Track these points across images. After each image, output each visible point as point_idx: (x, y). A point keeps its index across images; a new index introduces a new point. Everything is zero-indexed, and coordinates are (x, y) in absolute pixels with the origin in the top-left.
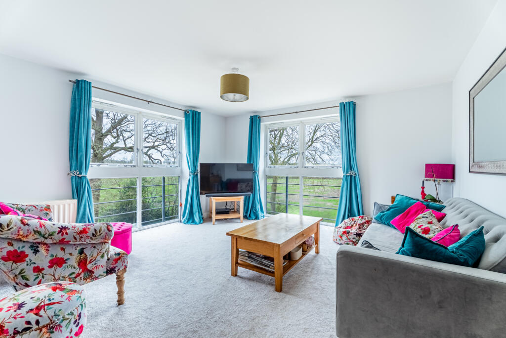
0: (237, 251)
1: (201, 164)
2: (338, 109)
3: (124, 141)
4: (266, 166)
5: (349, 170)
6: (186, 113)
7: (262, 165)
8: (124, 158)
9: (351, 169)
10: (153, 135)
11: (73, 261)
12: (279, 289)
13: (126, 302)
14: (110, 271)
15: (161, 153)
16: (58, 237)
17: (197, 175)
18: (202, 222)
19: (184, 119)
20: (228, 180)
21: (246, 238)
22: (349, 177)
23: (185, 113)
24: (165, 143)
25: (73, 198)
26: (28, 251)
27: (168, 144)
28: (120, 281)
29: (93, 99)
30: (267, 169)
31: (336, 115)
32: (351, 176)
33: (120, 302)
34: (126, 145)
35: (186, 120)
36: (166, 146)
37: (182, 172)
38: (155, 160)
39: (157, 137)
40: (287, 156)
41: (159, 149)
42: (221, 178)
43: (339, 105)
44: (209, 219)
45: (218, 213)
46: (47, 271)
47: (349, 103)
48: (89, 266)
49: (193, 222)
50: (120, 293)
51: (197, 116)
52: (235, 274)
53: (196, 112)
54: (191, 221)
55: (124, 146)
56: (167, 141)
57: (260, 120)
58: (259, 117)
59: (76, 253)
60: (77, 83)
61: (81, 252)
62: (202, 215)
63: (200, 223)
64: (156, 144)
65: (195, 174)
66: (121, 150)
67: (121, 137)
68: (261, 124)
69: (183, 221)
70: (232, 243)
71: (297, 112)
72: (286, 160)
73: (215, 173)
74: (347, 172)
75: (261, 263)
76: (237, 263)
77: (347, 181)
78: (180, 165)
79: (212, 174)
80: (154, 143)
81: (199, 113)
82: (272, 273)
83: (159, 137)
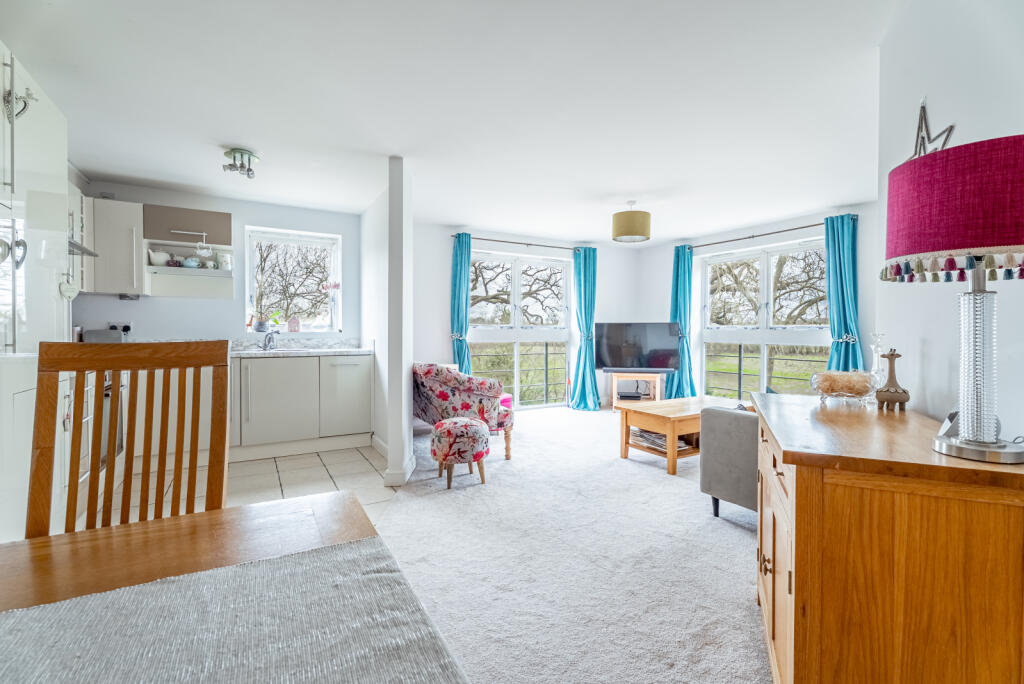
0: (628, 428)
1: (597, 325)
2: (824, 227)
3: (485, 285)
4: (703, 326)
5: (843, 331)
6: (576, 251)
7: (697, 324)
8: (482, 313)
9: (847, 331)
10: (529, 273)
11: (475, 408)
12: (671, 471)
13: (512, 459)
14: (500, 425)
15: (542, 303)
16: (467, 385)
17: (591, 340)
18: (598, 408)
19: (572, 261)
20: (651, 351)
21: (635, 412)
22: (844, 344)
23: (575, 253)
24: (549, 286)
25: (455, 363)
26: (450, 394)
27: (553, 288)
28: (507, 438)
29: (472, 250)
30: (706, 331)
31: (819, 238)
32: (847, 344)
33: (508, 457)
34: (487, 292)
35: (575, 262)
36: (550, 291)
37: (570, 335)
38: (532, 316)
39: (535, 277)
40: (798, 304)
41: (539, 297)
42: (640, 349)
43: (823, 221)
44: (610, 405)
45: (623, 397)
46: (460, 411)
47: (842, 217)
48: (485, 416)
49: (586, 406)
50: (507, 449)
51: (592, 253)
52: (625, 456)
53: (590, 248)
54: (582, 405)
55: (484, 294)
56: (552, 282)
57: (691, 252)
58: (690, 248)
59: (477, 401)
60: (459, 237)
61: (480, 402)
62: (598, 398)
63: (594, 410)
64: (534, 288)
65: (588, 339)
66: (481, 301)
67: (480, 279)
68: (694, 258)
69: (571, 405)
70: (622, 419)
71: (753, 237)
72: (796, 313)
73: (631, 340)
74: (840, 337)
75: (653, 443)
76: (627, 443)
77: (838, 350)
78: (568, 326)
79: (626, 342)
80: (531, 286)
81: (594, 250)
82: (664, 454)
83: (538, 275)
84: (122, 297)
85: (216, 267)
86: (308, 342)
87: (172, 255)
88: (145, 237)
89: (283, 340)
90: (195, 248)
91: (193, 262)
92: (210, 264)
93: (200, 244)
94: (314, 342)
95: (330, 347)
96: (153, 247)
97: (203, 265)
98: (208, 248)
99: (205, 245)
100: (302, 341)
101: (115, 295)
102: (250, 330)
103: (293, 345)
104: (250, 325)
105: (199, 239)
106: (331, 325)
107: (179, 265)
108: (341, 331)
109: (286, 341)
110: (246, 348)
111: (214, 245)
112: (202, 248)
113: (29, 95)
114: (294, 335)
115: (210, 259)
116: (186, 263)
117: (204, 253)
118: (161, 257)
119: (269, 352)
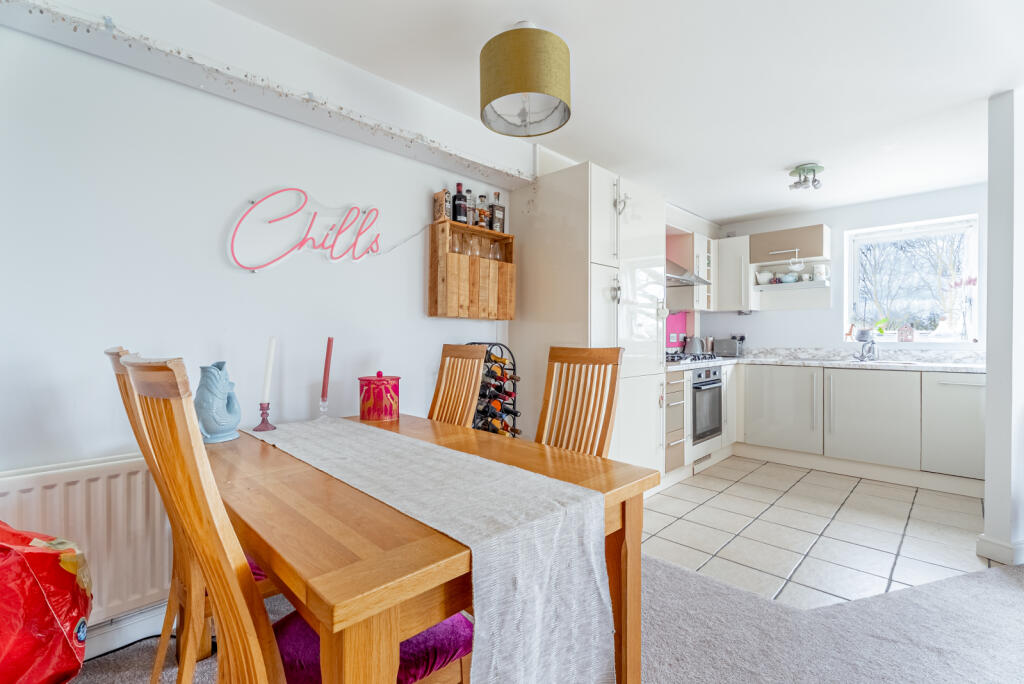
84: (740, 313)
85: (811, 279)
86: (923, 355)
87: (774, 274)
88: (751, 262)
89: (888, 351)
90: (789, 264)
91: (790, 278)
92: (806, 277)
93: (793, 260)
94: (932, 354)
95: (958, 361)
96: (761, 270)
97: (800, 279)
98: (800, 263)
99: (797, 260)
100: (914, 353)
101: (734, 312)
102: (849, 339)
103: (901, 357)
104: (850, 334)
105: (793, 255)
106: (964, 334)
107: (779, 281)
108: (976, 341)
109: (891, 352)
110: (843, 358)
111: (807, 259)
112: (794, 263)
113: (626, 197)
114: (905, 346)
115: (805, 272)
116: (783, 279)
117: (797, 268)
118: (766, 276)
119: (868, 363)
